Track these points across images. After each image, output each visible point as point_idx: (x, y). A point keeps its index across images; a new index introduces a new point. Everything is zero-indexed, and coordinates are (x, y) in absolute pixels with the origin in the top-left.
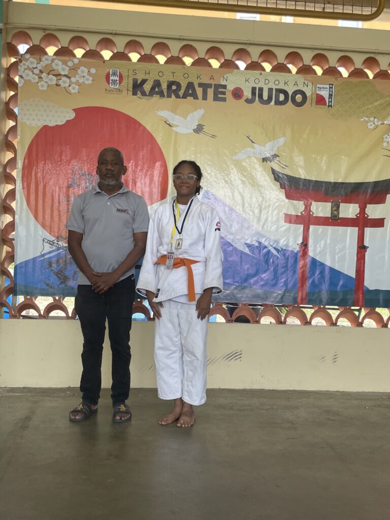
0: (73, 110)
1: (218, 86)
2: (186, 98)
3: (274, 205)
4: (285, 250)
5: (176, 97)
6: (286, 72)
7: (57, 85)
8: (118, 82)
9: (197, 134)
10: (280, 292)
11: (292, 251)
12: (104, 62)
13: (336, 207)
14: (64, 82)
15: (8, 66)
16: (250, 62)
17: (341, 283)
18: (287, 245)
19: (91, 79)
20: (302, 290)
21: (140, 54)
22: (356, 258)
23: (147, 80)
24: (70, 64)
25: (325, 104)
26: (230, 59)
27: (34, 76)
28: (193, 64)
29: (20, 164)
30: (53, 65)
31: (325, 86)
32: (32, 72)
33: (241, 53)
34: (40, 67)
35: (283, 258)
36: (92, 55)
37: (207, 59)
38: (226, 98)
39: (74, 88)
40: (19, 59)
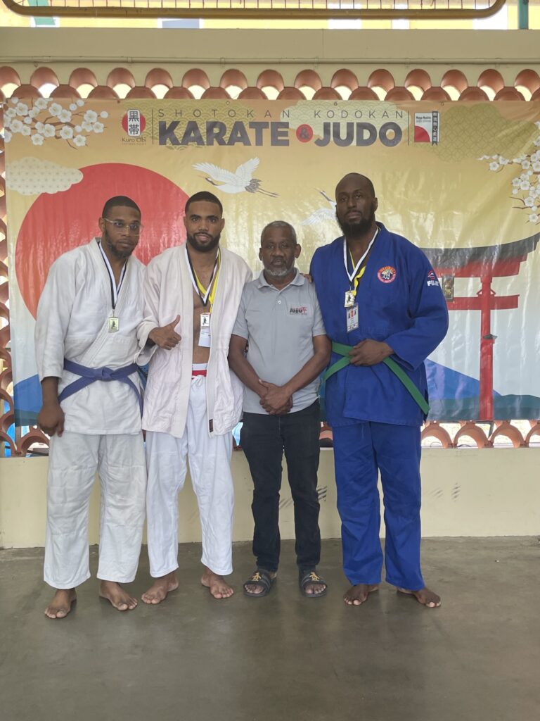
0: (80, 169)
1: (277, 125)
2: (234, 144)
5: (220, 144)
6: (371, 99)
7: (57, 137)
8: (139, 128)
9: (250, 193)
12: (119, 102)
13: (449, 283)
14: (66, 132)
16: (320, 88)
17: (460, 388)
19: (102, 125)
21: (168, 86)
22: (480, 352)
23: (178, 122)
24: (73, 107)
25: (428, 140)
26: (292, 86)
27: (25, 126)
28: (241, 96)
29: (12, 247)
30: (50, 110)
31: (426, 115)
32: (23, 121)
33: (307, 76)
34: (32, 114)
37: (259, 87)
38: (288, 140)
39: (79, 141)
40: (4, 105)
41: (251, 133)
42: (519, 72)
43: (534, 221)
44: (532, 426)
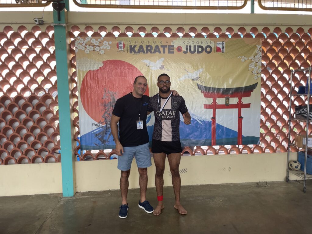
0: (102, 62)
4: (205, 121)
6: (202, 37)
7: (94, 51)
8: (122, 47)
10: (204, 141)
11: (208, 121)
12: (115, 38)
13: (228, 100)
14: (97, 49)
15: (70, 43)
16: (185, 33)
17: (231, 134)
18: (205, 119)
19: (110, 46)
20: (214, 139)
21: (132, 33)
22: (238, 122)
24: (99, 40)
25: (221, 51)
26: (175, 33)
27: (83, 47)
28: (158, 36)
29: (79, 88)
30: (91, 41)
31: (220, 43)
32: (82, 45)
33: (180, 29)
34: (85, 42)
35: (204, 124)
36: (109, 35)
37: (164, 33)
39: (102, 52)
40: (75, 39)
42: (251, 28)
43: (256, 78)
44: (255, 146)
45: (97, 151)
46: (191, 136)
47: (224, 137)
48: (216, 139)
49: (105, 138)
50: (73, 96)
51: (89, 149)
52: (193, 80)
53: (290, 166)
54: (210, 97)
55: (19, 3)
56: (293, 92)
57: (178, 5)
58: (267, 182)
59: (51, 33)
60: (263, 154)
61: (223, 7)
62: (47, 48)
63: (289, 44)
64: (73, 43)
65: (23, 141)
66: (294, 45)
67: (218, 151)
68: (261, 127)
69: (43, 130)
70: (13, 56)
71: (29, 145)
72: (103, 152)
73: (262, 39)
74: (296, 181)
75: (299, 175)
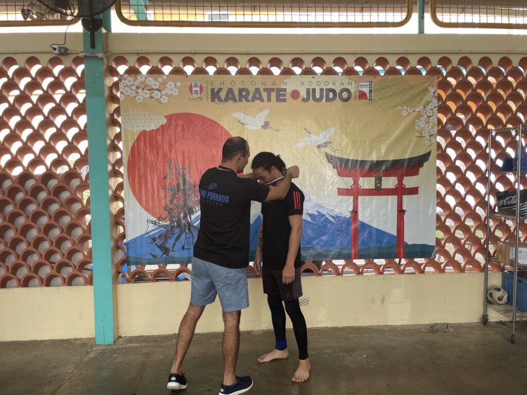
0: (165, 116)
1: (279, 90)
2: (254, 101)
3: (328, 182)
4: (339, 217)
5: (246, 101)
6: (334, 75)
7: (151, 97)
8: (199, 92)
10: (336, 250)
11: (345, 217)
12: (187, 77)
13: (379, 180)
14: (156, 94)
15: (111, 85)
16: (305, 68)
17: (385, 240)
18: (340, 213)
19: (177, 90)
20: (355, 248)
21: (216, 67)
22: (396, 219)
23: (222, 88)
24: (160, 80)
25: (367, 98)
26: (288, 67)
27: (132, 91)
28: (259, 73)
29: (125, 161)
30: (147, 82)
31: (366, 84)
32: (131, 88)
33: (297, 62)
34: (136, 83)
35: (338, 223)
36: (177, 71)
37: (268, 68)
38: (286, 99)
39: (164, 99)
40: (120, 79)
41: (265, 95)
42: (419, 58)
43: (428, 144)
44: (427, 261)
45: (155, 267)
46: (314, 243)
47: (373, 244)
48: (360, 248)
49: (168, 246)
50: (116, 174)
51: (141, 263)
52: (319, 147)
53: (488, 296)
54: (348, 176)
55: (29, 19)
56: (493, 168)
57: (293, 21)
58: (448, 324)
59: (80, 69)
60: (441, 275)
61: (370, 23)
62: (74, 93)
63: (485, 85)
64: (116, 85)
65: (31, 248)
66: (494, 87)
67: (362, 270)
68: (437, 228)
69: (65, 231)
70: (17, 106)
71: (41, 255)
72: (165, 268)
73: (438, 78)
74: (501, 322)
75: (505, 312)
